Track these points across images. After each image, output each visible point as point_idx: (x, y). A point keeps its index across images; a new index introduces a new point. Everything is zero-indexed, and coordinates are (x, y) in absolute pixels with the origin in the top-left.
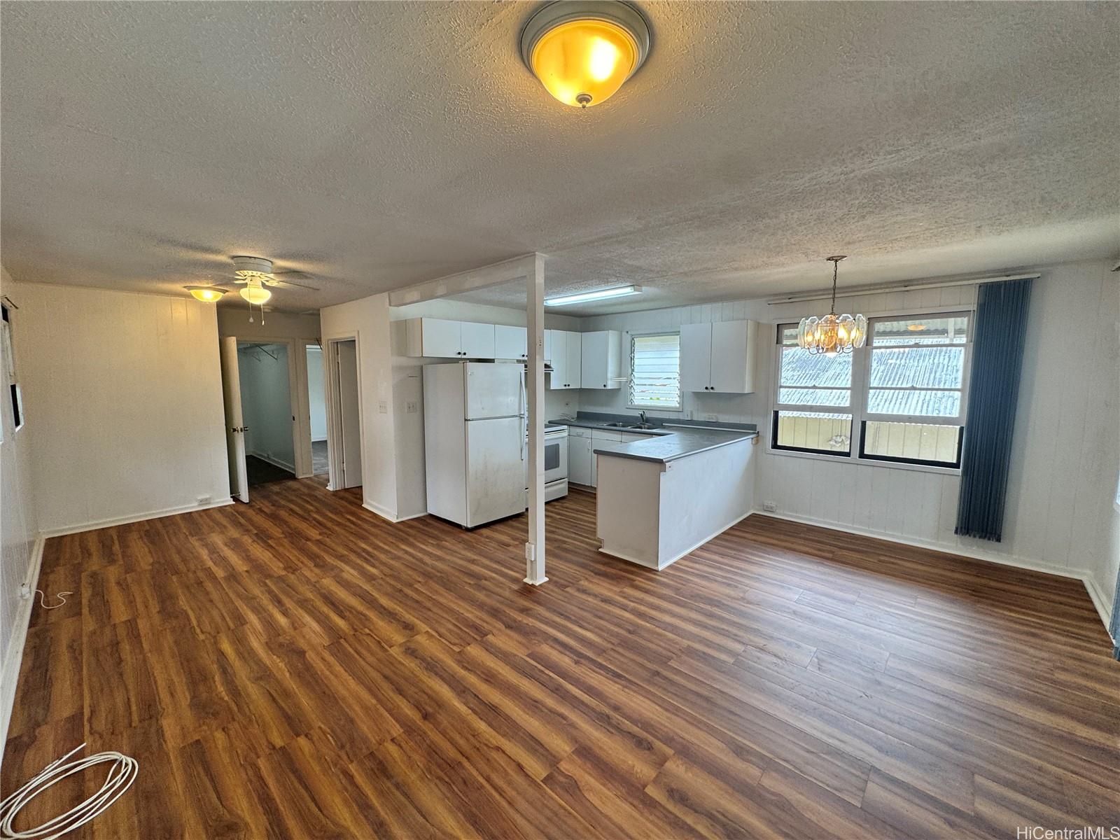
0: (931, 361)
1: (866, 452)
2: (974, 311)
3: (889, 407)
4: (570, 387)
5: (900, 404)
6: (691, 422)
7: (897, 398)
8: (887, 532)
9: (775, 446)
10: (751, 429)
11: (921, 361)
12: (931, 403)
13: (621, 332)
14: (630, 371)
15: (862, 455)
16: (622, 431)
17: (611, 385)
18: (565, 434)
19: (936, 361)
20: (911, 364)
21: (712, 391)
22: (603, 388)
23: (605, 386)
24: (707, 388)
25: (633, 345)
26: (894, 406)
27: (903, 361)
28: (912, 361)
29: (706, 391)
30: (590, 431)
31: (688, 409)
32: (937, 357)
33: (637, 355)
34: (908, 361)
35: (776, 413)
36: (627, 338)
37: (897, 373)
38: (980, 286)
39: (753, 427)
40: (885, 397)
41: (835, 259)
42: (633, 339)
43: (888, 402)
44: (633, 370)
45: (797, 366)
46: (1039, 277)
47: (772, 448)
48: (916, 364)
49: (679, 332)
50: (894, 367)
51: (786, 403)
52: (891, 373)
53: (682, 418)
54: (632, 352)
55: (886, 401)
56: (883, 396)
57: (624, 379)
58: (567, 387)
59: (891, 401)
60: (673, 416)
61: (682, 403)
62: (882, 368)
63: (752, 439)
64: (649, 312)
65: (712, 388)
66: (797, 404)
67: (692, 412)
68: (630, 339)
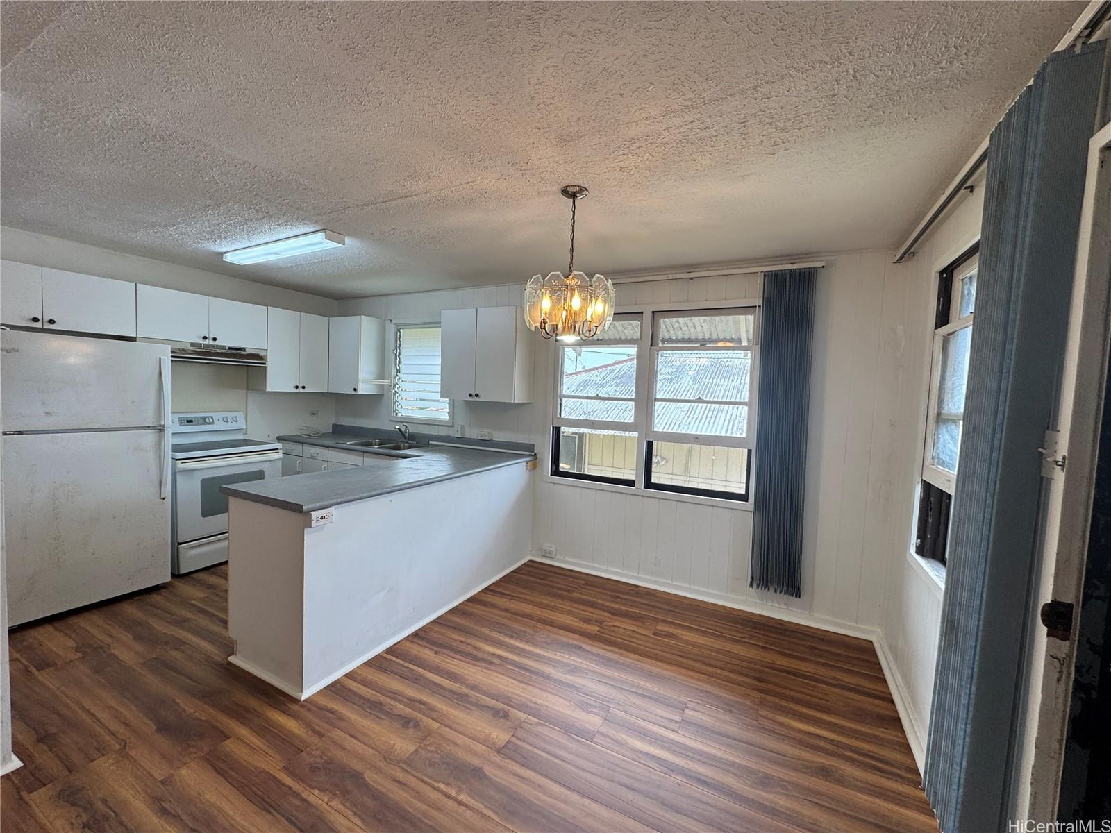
0: (739, 381)
1: (653, 481)
2: (759, 306)
3: (698, 425)
4: (307, 390)
5: (709, 423)
6: (461, 440)
7: (707, 416)
8: (674, 583)
9: (556, 472)
10: (526, 450)
11: (730, 381)
12: (737, 422)
13: (385, 320)
14: (394, 372)
15: (649, 484)
16: (364, 452)
17: (365, 389)
18: (279, 455)
19: (742, 381)
20: (721, 384)
21: (476, 399)
22: (354, 392)
23: (355, 390)
24: (470, 395)
25: (398, 338)
26: (704, 425)
27: (715, 380)
28: (722, 381)
29: (470, 399)
30: (325, 451)
31: (459, 422)
32: (743, 378)
33: (403, 350)
34: (719, 380)
35: (557, 431)
36: (391, 329)
37: (709, 392)
38: (765, 276)
39: (530, 448)
40: (696, 416)
41: (572, 193)
42: (399, 330)
43: (698, 421)
44: (398, 371)
45: (621, 382)
46: (823, 267)
47: (551, 475)
48: (726, 383)
49: (440, 323)
50: (707, 386)
51: (604, 419)
52: (704, 391)
53: (452, 435)
54: (398, 347)
55: (696, 420)
56: (694, 414)
57: (386, 382)
58: (302, 390)
59: (701, 420)
60: (443, 432)
61: (452, 413)
62: (697, 386)
63: (527, 462)
64: (416, 295)
65: (477, 395)
66: (615, 420)
67: (462, 427)
68: (393, 330)
